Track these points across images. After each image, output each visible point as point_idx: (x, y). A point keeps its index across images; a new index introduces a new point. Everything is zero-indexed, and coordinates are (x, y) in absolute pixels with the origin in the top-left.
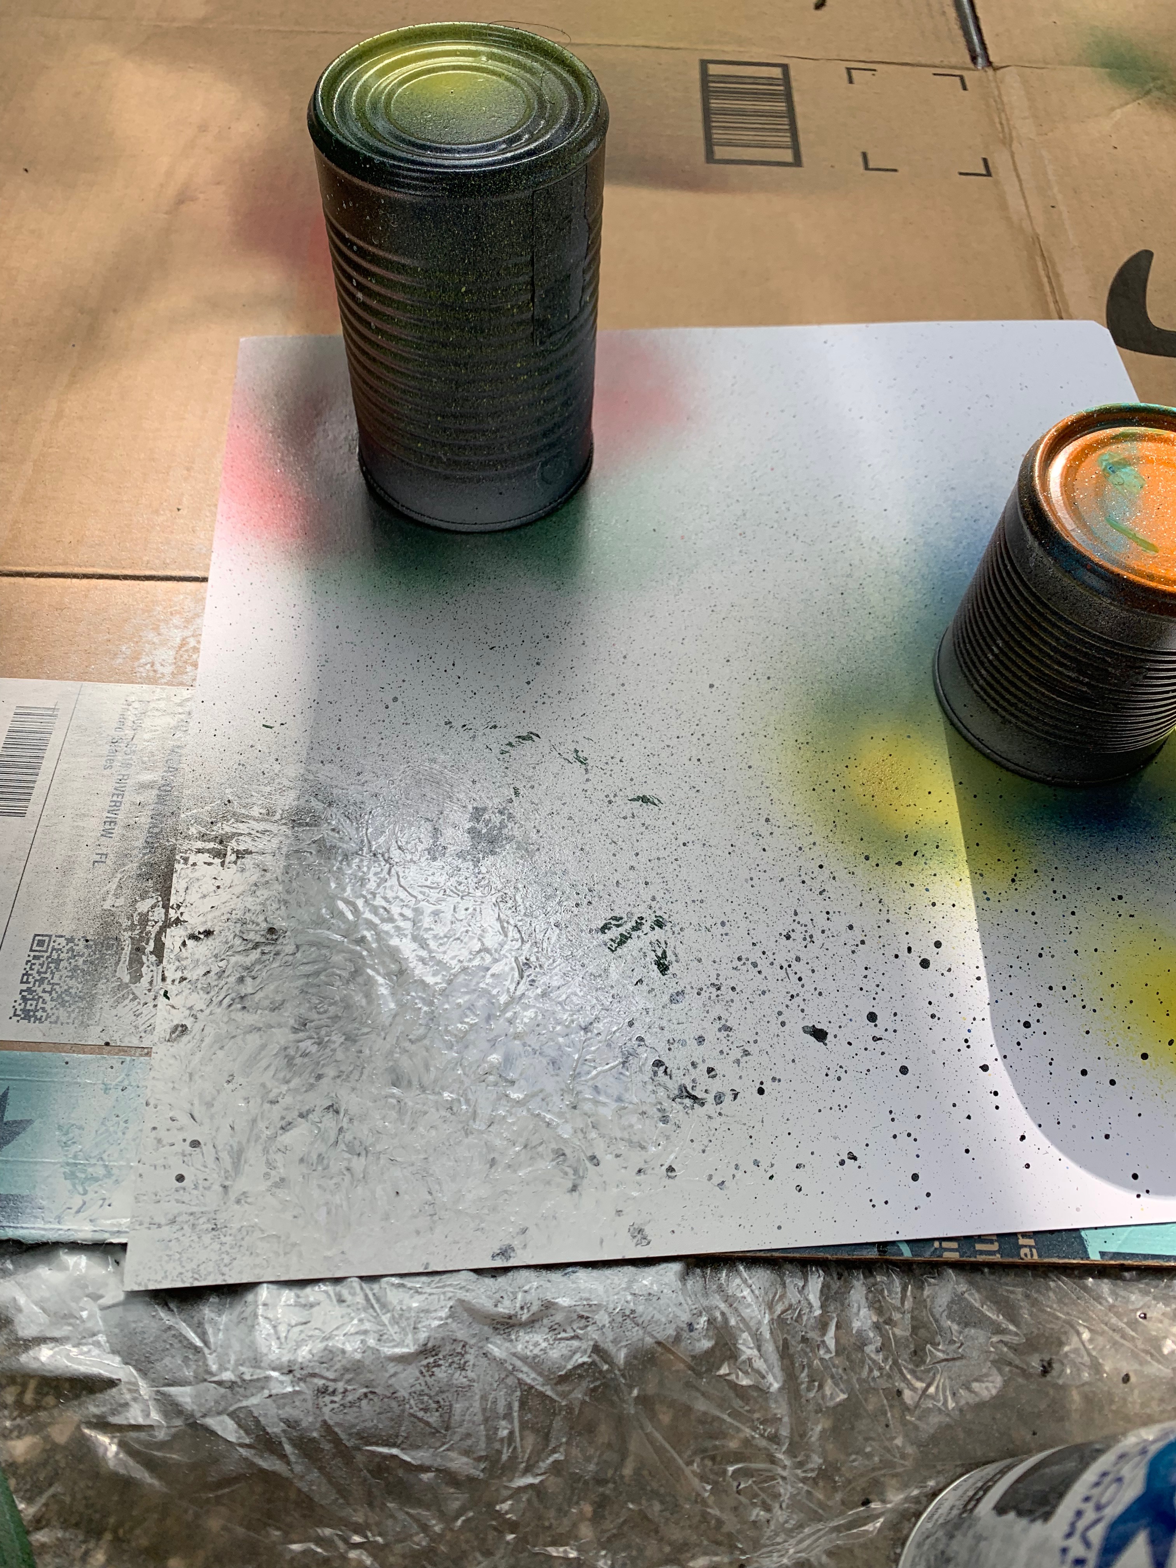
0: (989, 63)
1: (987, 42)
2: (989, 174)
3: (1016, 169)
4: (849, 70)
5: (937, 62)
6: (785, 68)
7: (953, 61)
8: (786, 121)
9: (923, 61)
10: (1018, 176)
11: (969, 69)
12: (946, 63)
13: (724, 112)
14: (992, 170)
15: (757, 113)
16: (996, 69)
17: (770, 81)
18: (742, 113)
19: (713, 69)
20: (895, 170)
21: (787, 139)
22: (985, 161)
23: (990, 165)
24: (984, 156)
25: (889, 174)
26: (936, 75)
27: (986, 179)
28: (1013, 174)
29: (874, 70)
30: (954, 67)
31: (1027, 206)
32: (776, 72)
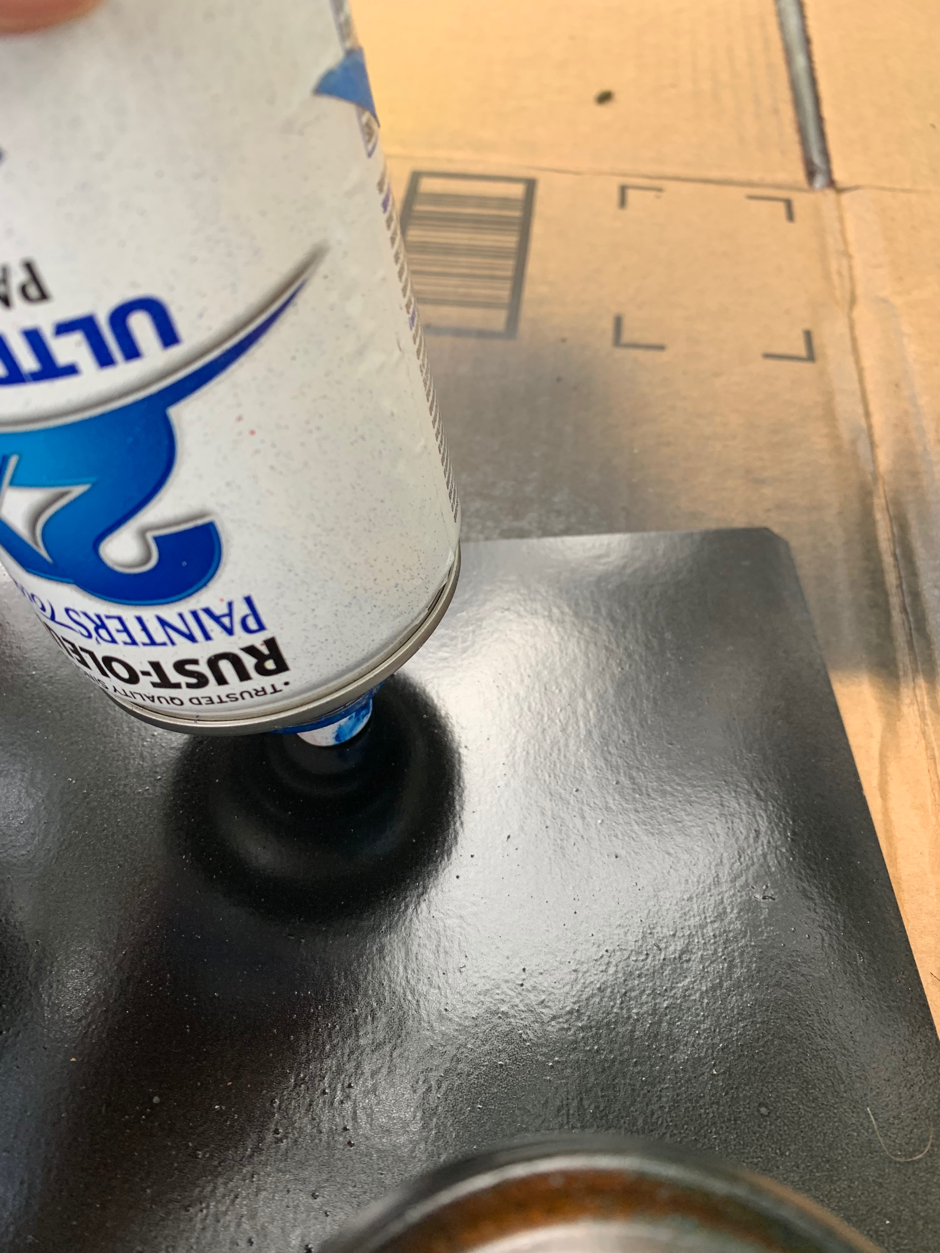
0: (831, 183)
1: (832, 154)
2: (811, 357)
3: (855, 350)
4: (623, 190)
5: (755, 177)
6: (531, 185)
7: (781, 177)
8: (511, 263)
9: (734, 175)
10: (858, 361)
11: (800, 190)
12: (768, 181)
14: (817, 351)
15: (472, 251)
16: (840, 191)
17: (505, 202)
18: (448, 250)
19: (428, 185)
20: (661, 348)
21: (504, 293)
22: (808, 336)
23: (816, 342)
24: (807, 326)
25: (651, 354)
26: (751, 197)
27: (807, 365)
28: (851, 359)
29: (660, 190)
30: (779, 187)
31: (867, 414)
32: (517, 190)
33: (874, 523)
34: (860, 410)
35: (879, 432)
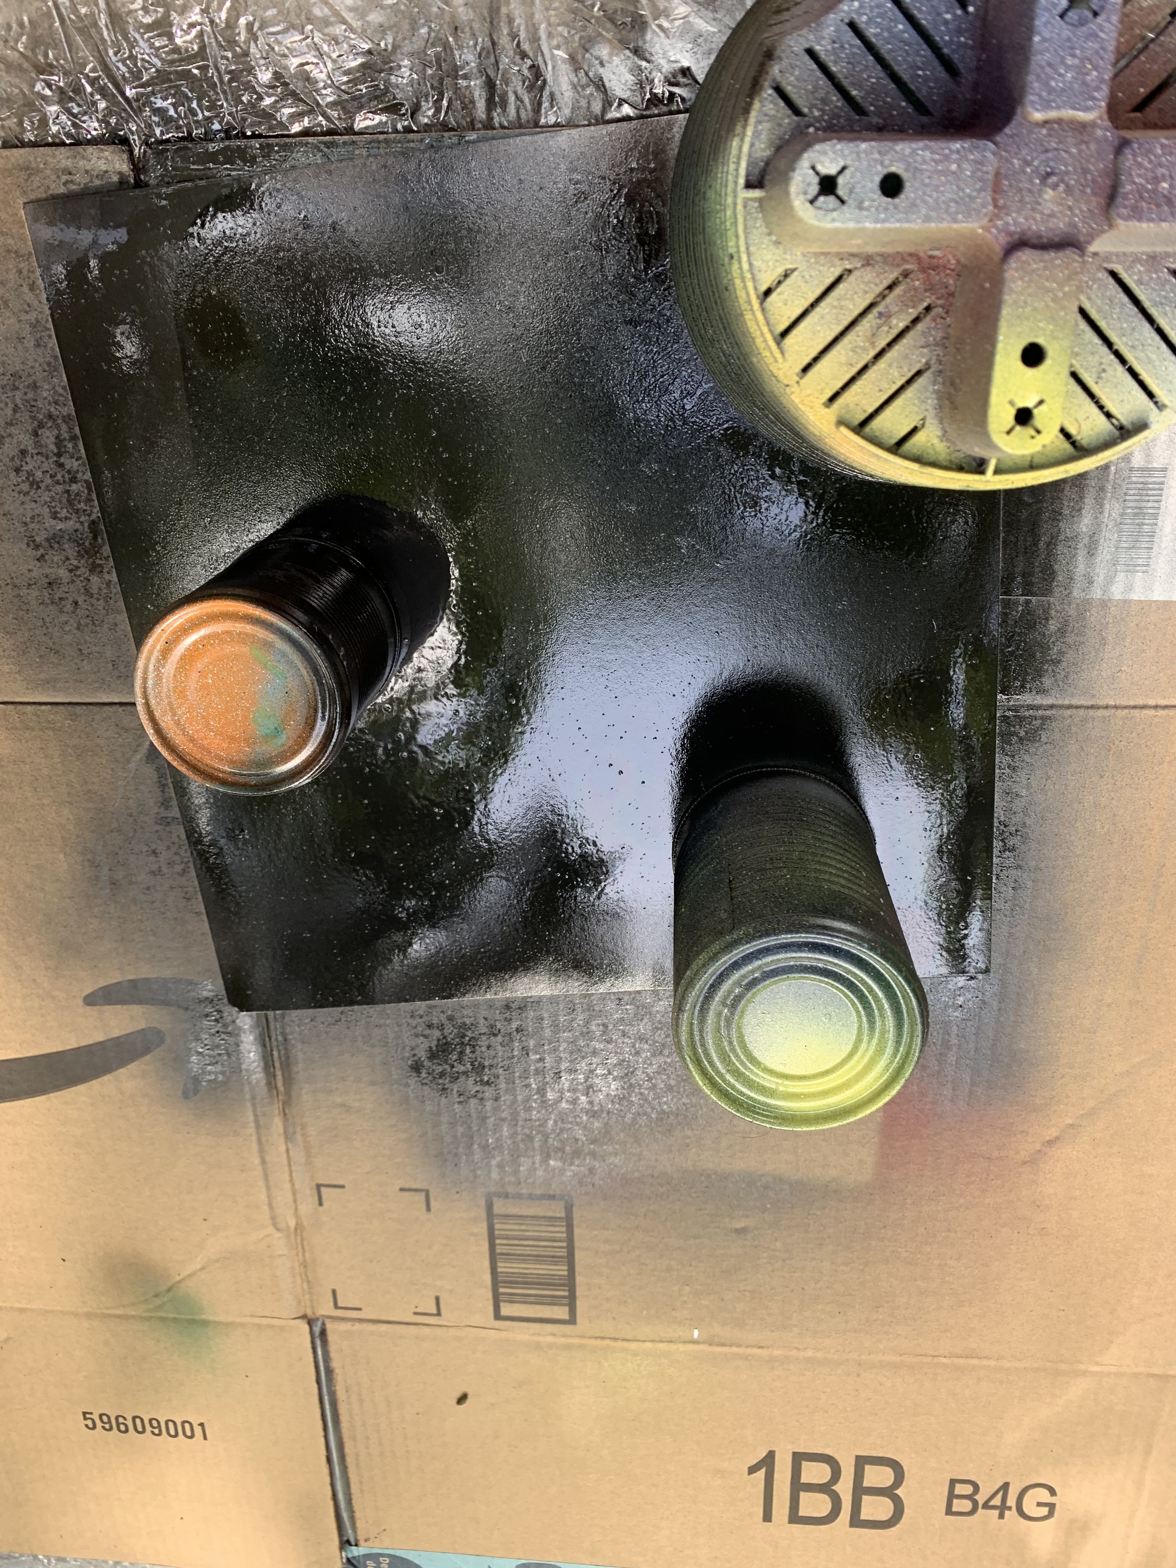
0: (310, 1322)
1: (310, 1351)
2: (319, 1187)
3: (294, 1193)
4: (439, 1314)
5: (358, 1326)
6: (498, 1316)
7: (342, 1327)
8: (499, 1250)
9: (371, 1328)
10: (293, 1186)
11: (329, 1317)
12: (350, 1324)
13: (554, 1260)
14: (315, 1192)
15: (523, 1258)
16: (304, 1317)
17: (512, 1299)
18: (538, 1259)
19: (564, 1312)
20: (402, 1190)
21: (498, 1226)
22: (321, 1204)
23: (316, 1198)
24: (321, 1209)
25: (407, 1186)
26: (360, 1309)
27: (320, 1182)
28: (297, 1186)
29: (416, 1313)
30: (343, 1319)
31: (288, 1151)
32: (506, 1309)
33: (284, 1084)
34: (291, 1153)
35: (282, 1140)
